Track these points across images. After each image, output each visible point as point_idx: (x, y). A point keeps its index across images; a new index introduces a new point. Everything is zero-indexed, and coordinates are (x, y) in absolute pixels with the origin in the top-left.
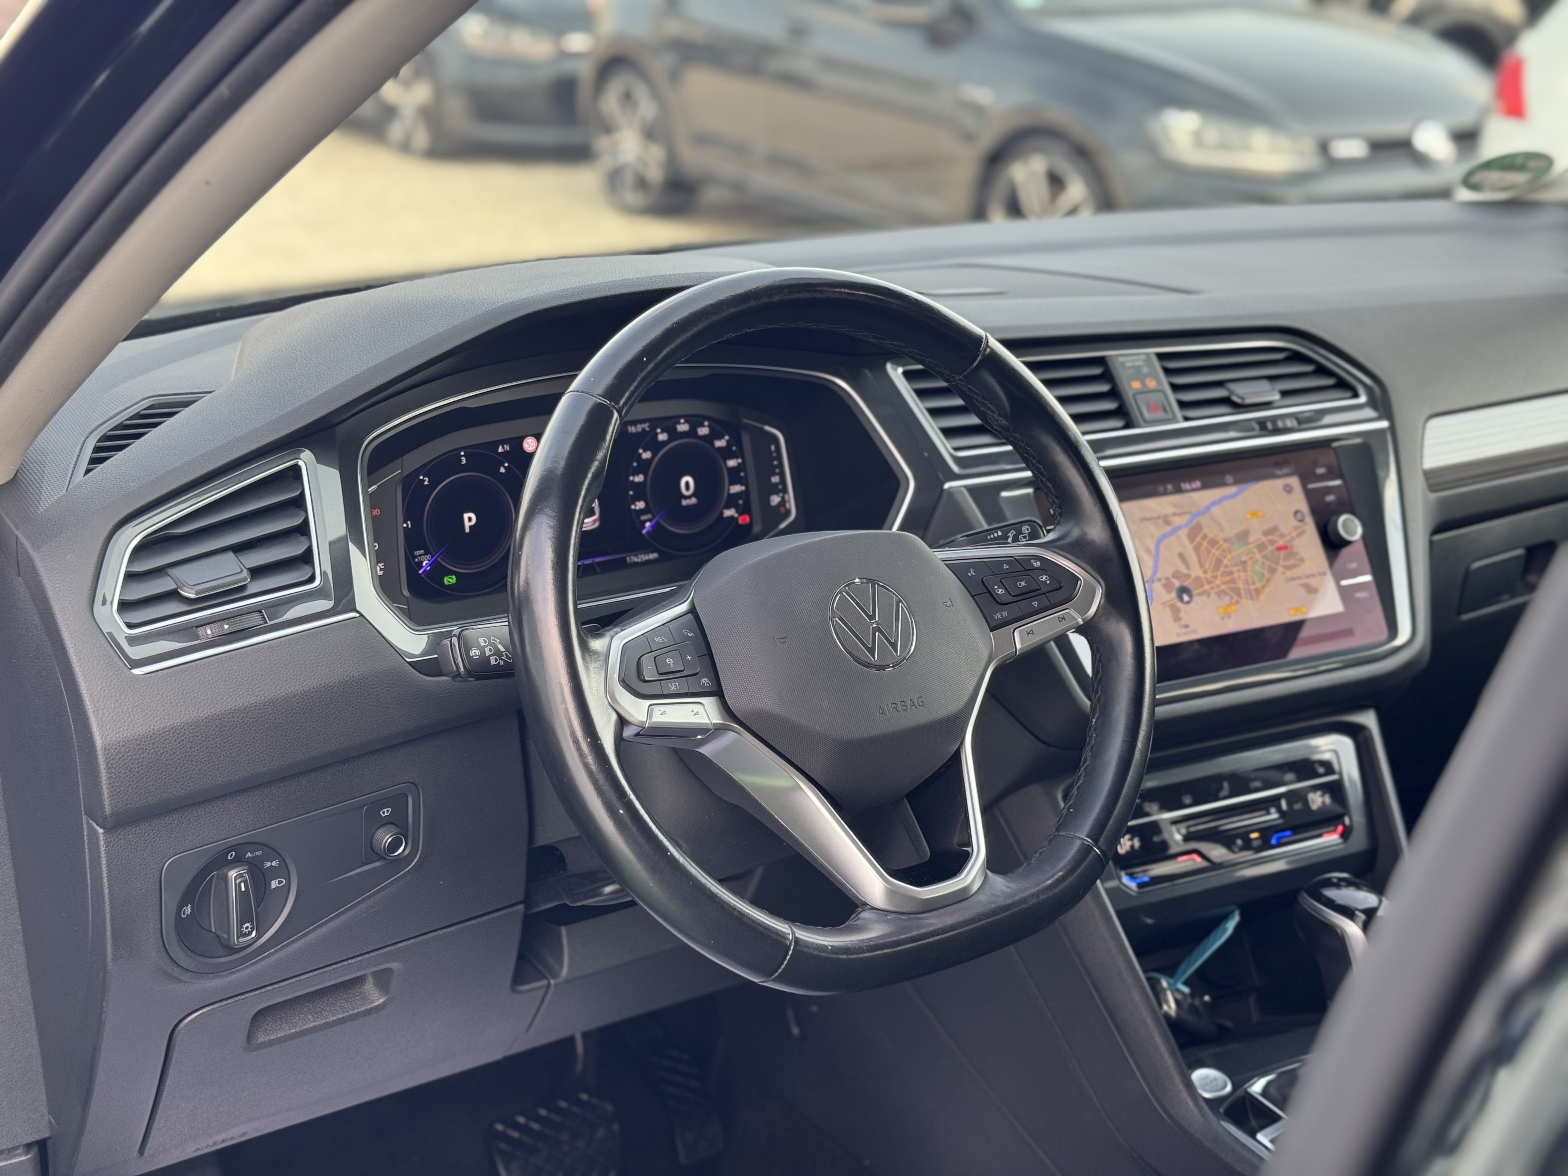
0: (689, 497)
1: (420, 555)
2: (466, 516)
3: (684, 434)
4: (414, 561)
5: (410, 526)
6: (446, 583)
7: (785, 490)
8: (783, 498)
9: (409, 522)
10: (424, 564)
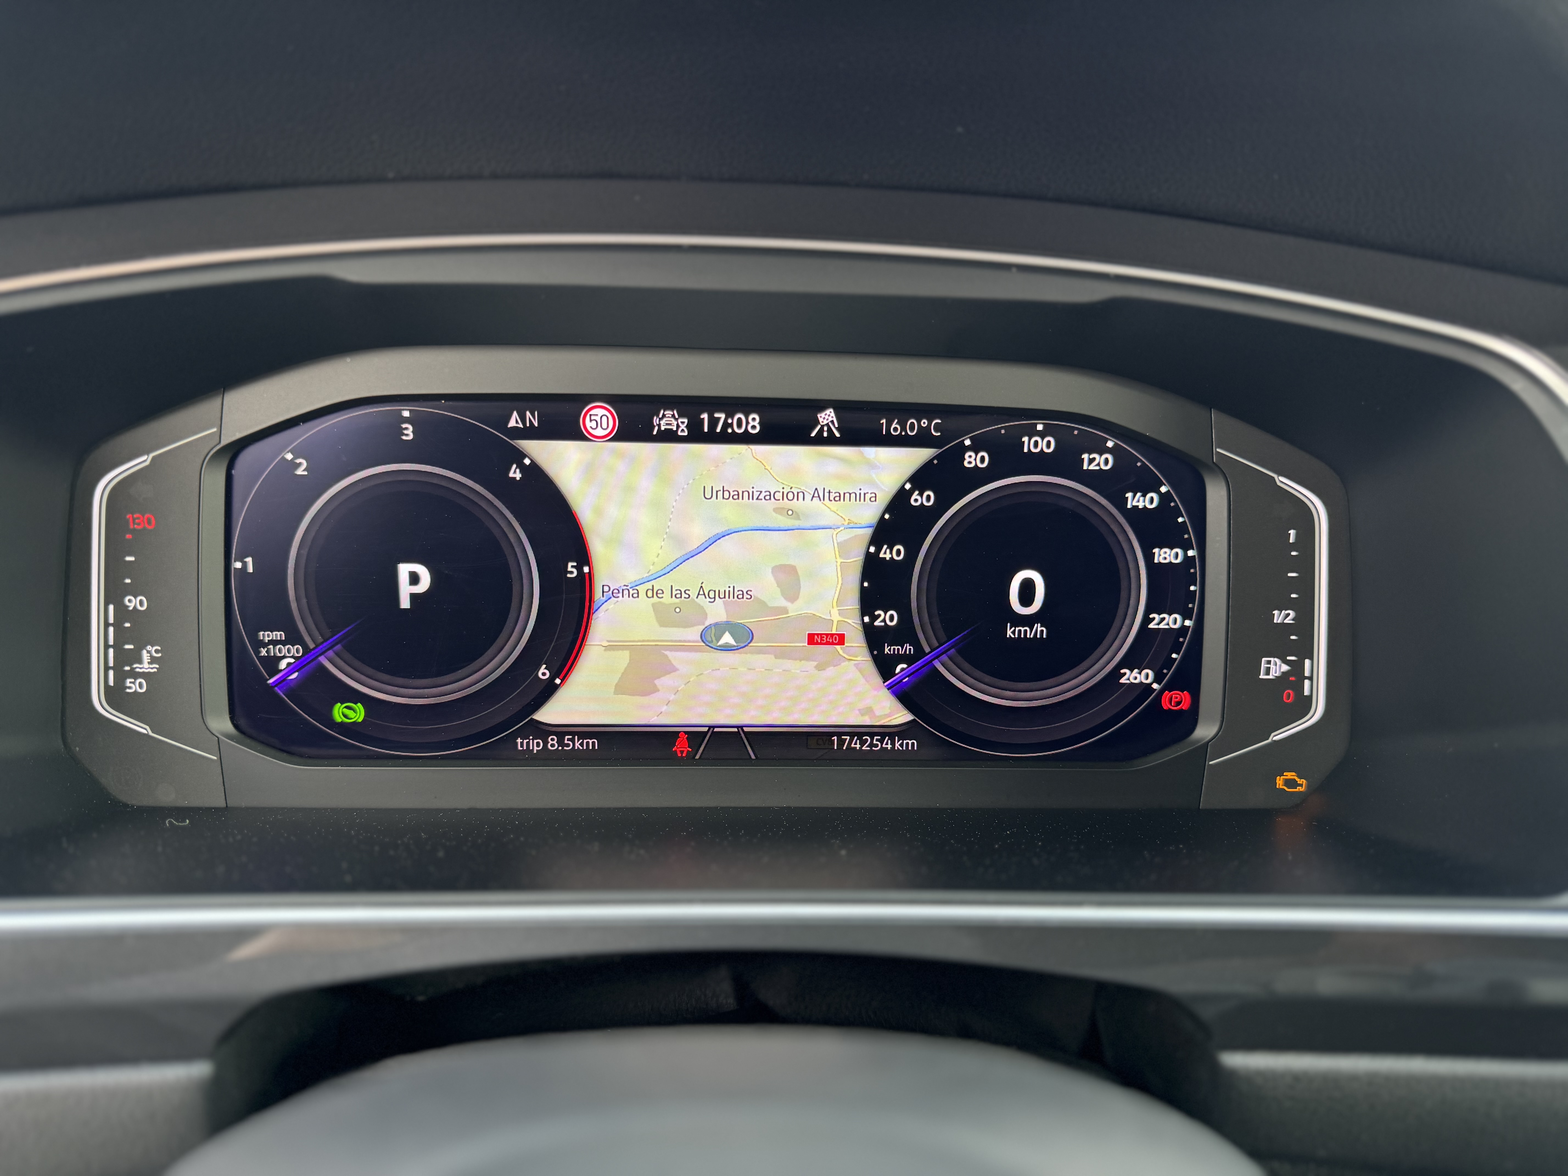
0: (1029, 620)
1: (274, 643)
2: (404, 569)
3: (1039, 463)
4: (257, 653)
5: (250, 569)
6: (338, 717)
7: (1306, 650)
8: (1297, 668)
9: (249, 560)
10: (283, 665)
